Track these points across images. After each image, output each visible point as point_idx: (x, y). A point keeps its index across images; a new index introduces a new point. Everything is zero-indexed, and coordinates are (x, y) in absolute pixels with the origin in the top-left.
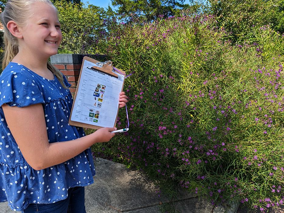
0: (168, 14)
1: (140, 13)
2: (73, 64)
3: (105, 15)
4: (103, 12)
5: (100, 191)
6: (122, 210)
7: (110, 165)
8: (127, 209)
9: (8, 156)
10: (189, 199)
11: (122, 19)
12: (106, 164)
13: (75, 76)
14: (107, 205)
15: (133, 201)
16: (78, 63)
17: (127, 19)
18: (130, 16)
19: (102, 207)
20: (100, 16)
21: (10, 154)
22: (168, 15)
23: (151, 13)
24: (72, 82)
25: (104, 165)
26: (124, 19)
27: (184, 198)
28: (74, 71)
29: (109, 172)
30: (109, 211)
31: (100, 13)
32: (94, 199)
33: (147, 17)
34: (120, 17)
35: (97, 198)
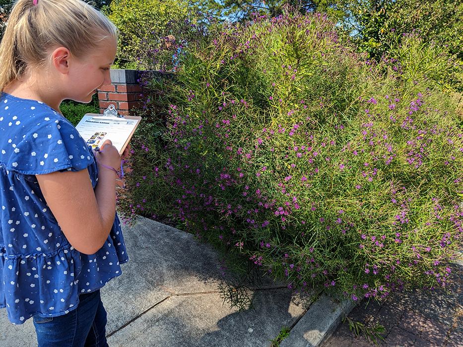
0: (307, 6)
1: (260, 4)
2: (125, 84)
3: (206, 8)
4: (204, 3)
5: (151, 266)
6: (177, 293)
7: (173, 233)
8: (185, 292)
9: (46, 242)
10: (277, 288)
11: (230, 15)
12: (166, 231)
13: (128, 101)
14: (158, 285)
15: (194, 283)
16: (133, 83)
17: (238, 15)
18: (244, 11)
19: (151, 286)
20: (199, 10)
21: (47, 238)
22: (307, 8)
23: (277, 5)
24: (125, 110)
25: (164, 233)
26: (233, 15)
27: (271, 286)
28: (128, 95)
29: (169, 243)
30: (158, 293)
31: (199, 5)
32: (141, 275)
33: (271, 11)
34: (228, 12)
35: (145, 275)
